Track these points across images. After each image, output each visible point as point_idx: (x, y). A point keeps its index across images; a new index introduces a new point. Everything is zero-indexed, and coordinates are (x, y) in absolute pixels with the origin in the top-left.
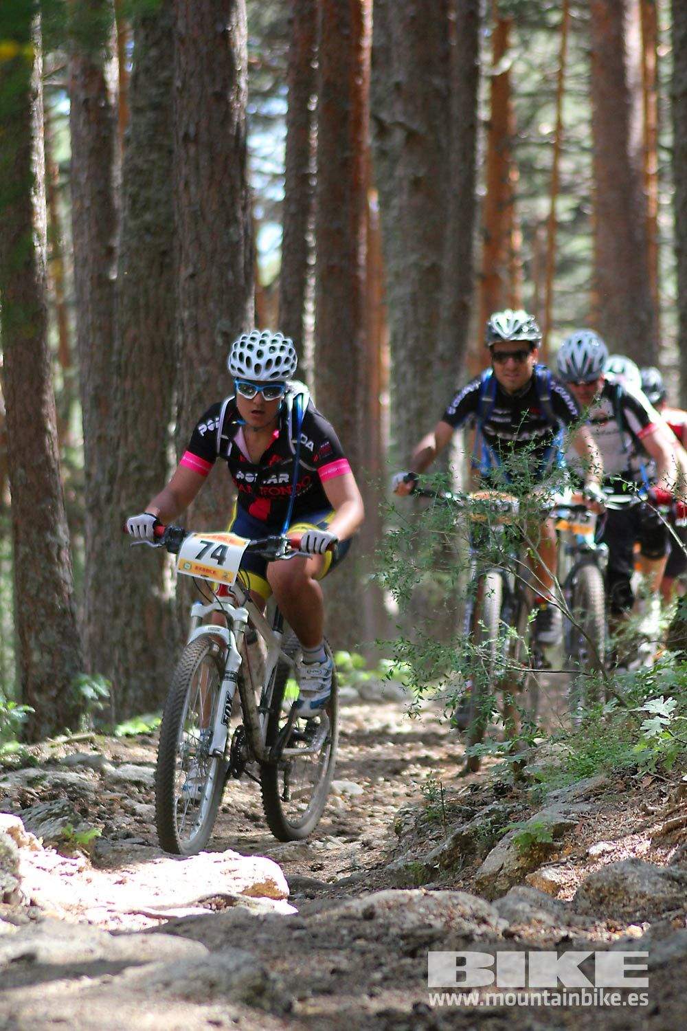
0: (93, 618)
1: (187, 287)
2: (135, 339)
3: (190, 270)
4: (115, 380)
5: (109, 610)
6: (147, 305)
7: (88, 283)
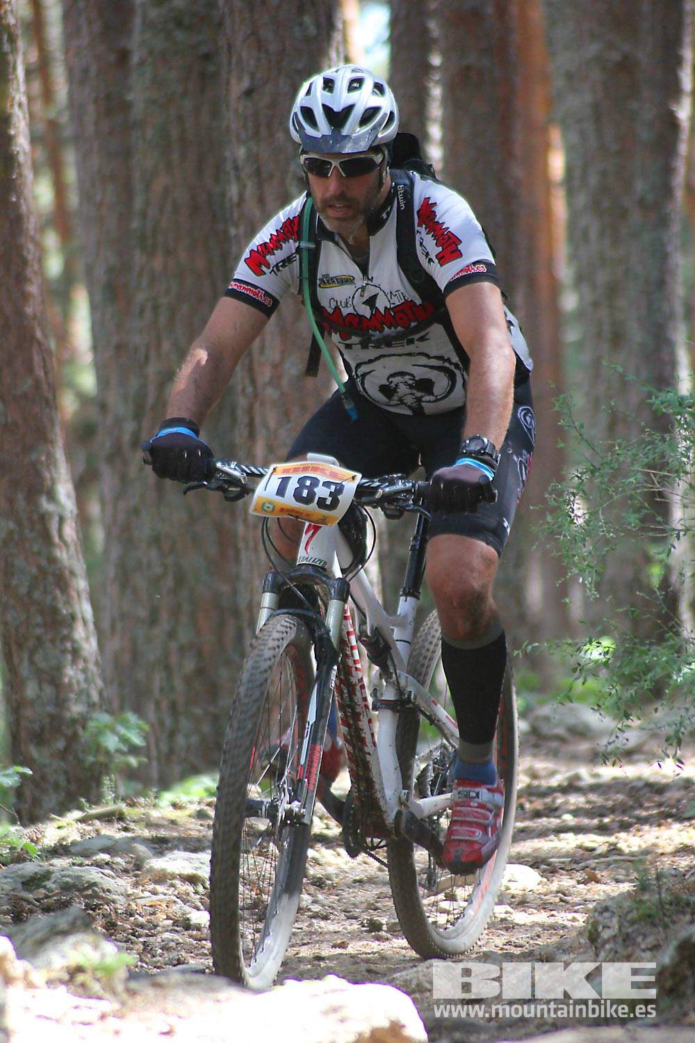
0: (119, 626)
1: (241, 109)
2: (166, 191)
3: (246, 83)
4: (138, 258)
5: (143, 613)
6: (183, 139)
7: (91, 108)
